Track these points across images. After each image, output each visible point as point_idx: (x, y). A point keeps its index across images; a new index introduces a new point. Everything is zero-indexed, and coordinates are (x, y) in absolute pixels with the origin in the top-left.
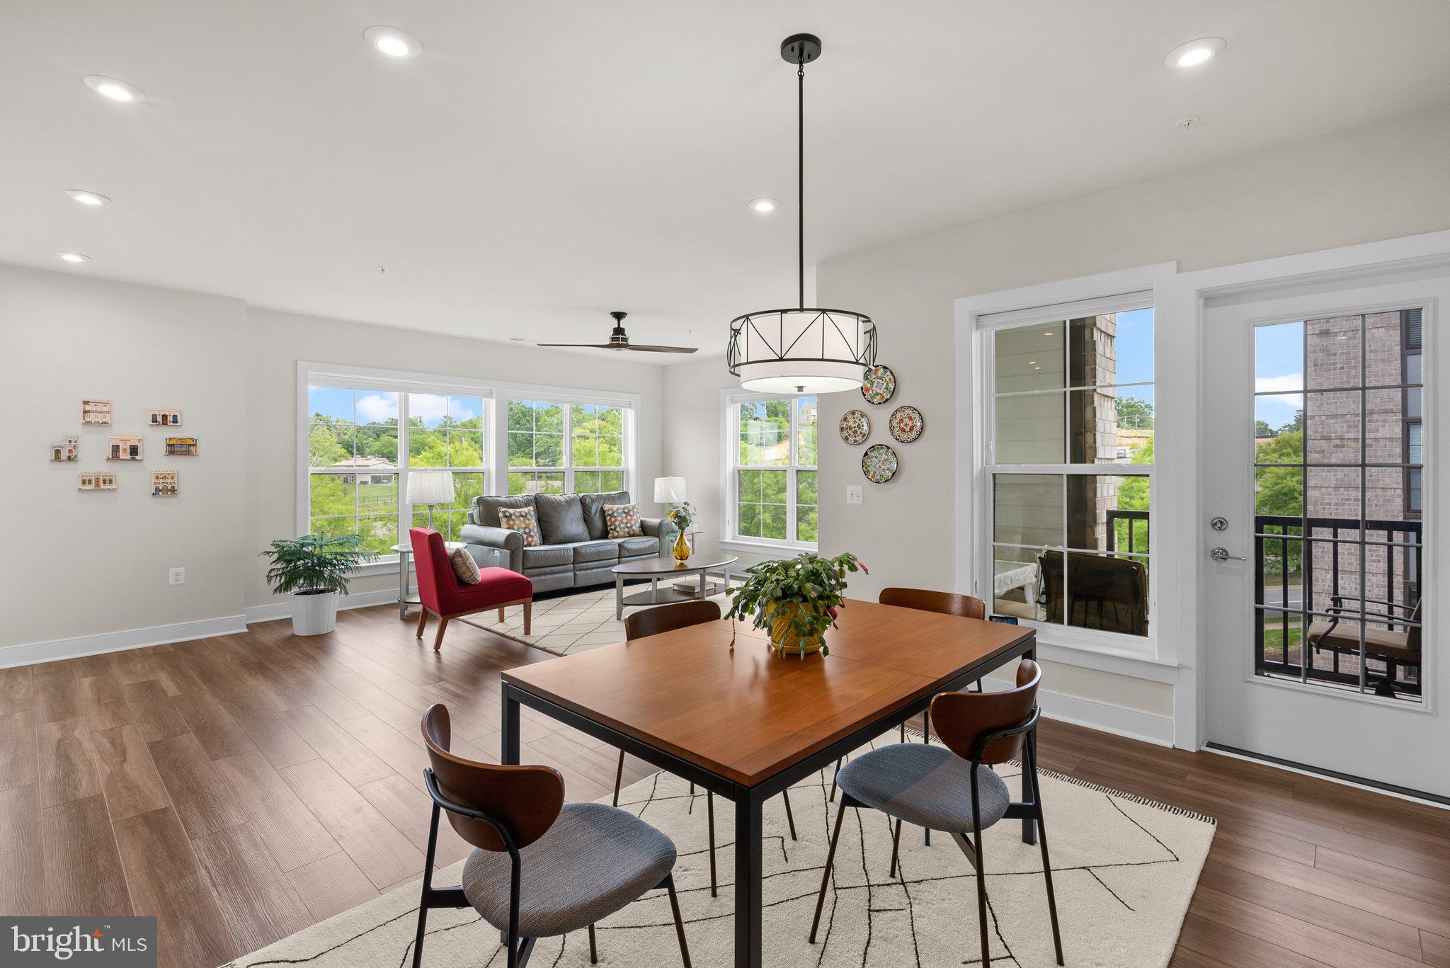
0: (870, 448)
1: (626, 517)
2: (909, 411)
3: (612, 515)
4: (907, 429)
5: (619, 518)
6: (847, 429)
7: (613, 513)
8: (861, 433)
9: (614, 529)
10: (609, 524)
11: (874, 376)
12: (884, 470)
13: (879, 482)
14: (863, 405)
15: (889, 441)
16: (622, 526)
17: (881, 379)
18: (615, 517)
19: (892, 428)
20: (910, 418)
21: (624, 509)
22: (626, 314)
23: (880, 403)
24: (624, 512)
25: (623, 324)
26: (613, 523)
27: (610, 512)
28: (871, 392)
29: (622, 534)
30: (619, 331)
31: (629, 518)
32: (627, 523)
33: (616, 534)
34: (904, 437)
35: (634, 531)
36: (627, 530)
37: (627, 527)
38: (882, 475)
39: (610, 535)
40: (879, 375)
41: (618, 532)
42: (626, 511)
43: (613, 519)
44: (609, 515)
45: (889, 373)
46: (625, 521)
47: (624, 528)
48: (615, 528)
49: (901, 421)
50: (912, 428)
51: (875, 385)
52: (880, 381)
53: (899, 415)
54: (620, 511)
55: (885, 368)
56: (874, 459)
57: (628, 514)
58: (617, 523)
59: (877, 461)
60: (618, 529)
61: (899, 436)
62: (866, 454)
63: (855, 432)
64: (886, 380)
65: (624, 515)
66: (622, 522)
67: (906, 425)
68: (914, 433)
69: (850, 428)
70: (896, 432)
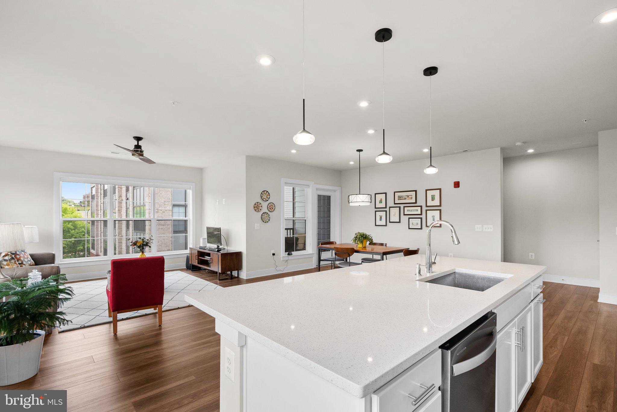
0: (263, 213)
2: (272, 204)
3: (16, 254)
5: (22, 255)
8: (260, 209)
11: (263, 193)
12: (266, 219)
13: (266, 223)
14: (260, 201)
15: (267, 212)
20: (272, 206)
22: (142, 138)
23: (266, 201)
24: (22, 251)
25: (141, 143)
28: (263, 198)
30: (138, 147)
32: (27, 258)
34: (271, 210)
35: (30, 261)
37: (28, 261)
38: (266, 221)
40: (265, 193)
45: (268, 193)
49: (270, 206)
50: (272, 208)
51: (264, 196)
53: (270, 204)
55: (267, 191)
59: (264, 217)
62: (262, 215)
63: (258, 208)
64: (266, 195)
67: (271, 207)
68: (273, 210)
69: (257, 207)
70: (269, 209)
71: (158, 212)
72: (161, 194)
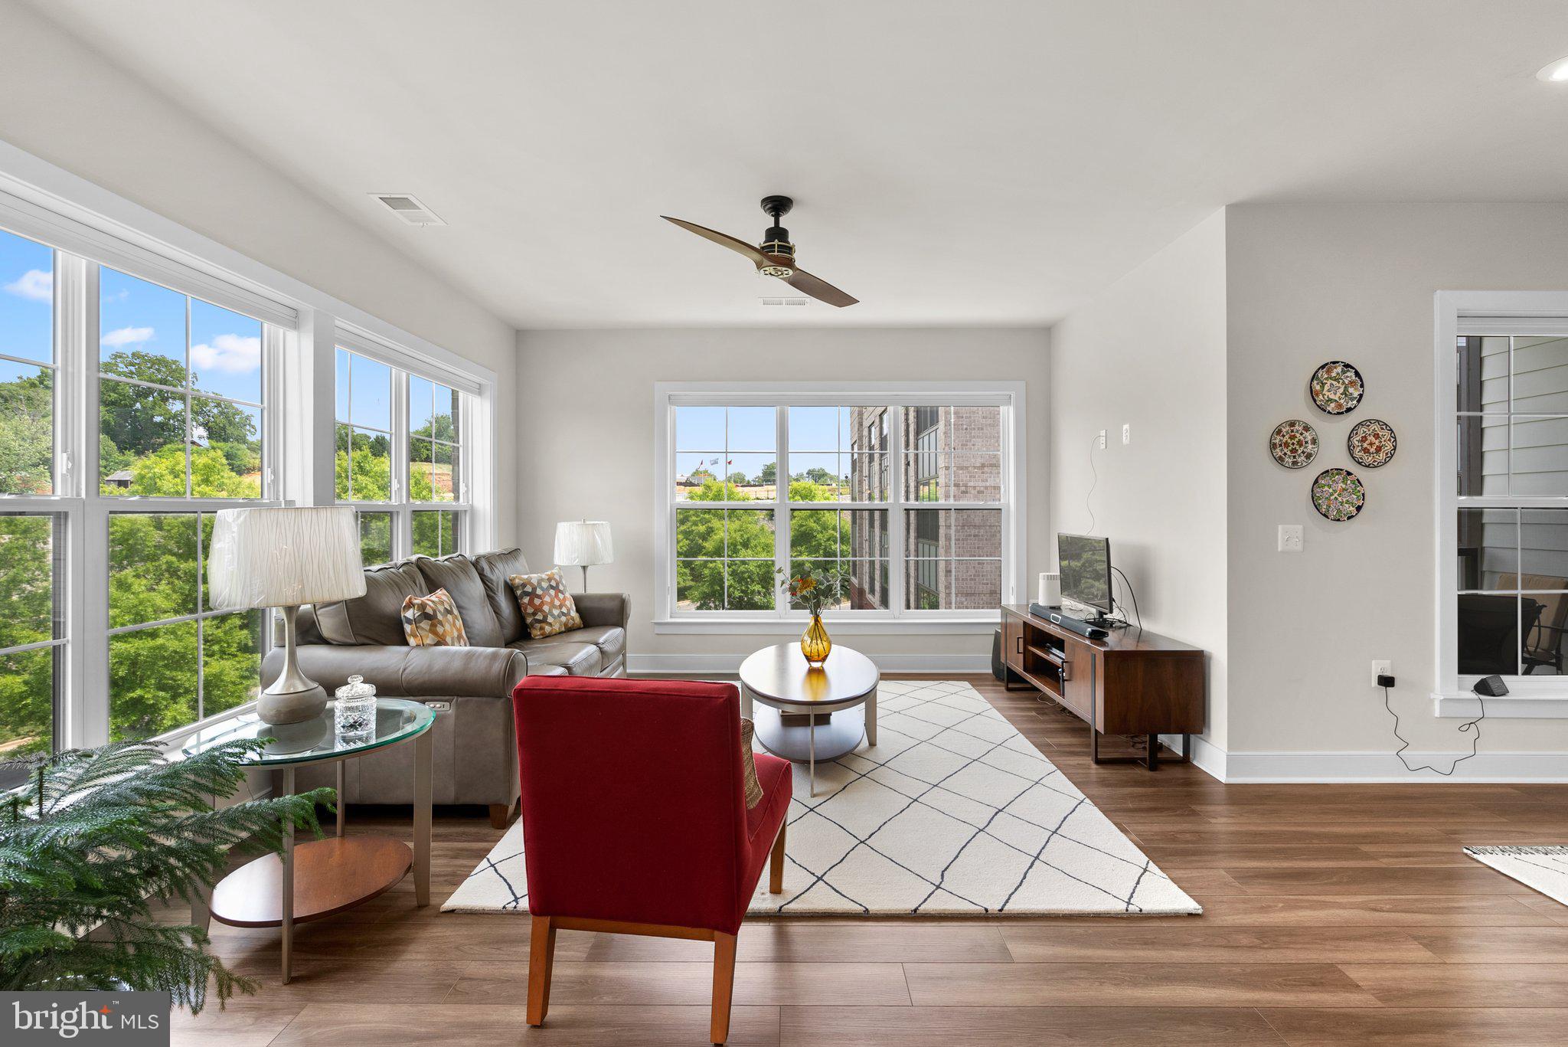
0: (1322, 474)
1: (557, 596)
2: (1375, 427)
3: (533, 595)
4: (1372, 450)
5: (547, 599)
6: (1281, 445)
7: (534, 589)
8: (1303, 452)
9: (544, 621)
10: (530, 610)
11: (1326, 376)
12: (1342, 503)
13: (1339, 520)
14: (1305, 413)
15: (1348, 465)
16: (556, 612)
17: (1337, 380)
18: (539, 597)
19: (1350, 448)
20: (1377, 436)
21: (550, 580)
23: (1338, 413)
24: (552, 587)
26: (538, 609)
27: (529, 589)
28: (1321, 397)
29: (557, 627)
30: (777, 233)
31: (561, 596)
32: (561, 607)
33: (548, 629)
34: (1369, 460)
35: (573, 618)
36: (564, 619)
37: (563, 614)
38: (1339, 511)
39: (536, 633)
40: (1334, 374)
41: (550, 624)
42: (553, 583)
43: (537, 602)
44: (527, 594)
45: (1351, 374)
46: (557, 603)
47: (559, 616)
48: (545, 617)
49: (1364, 439)
50: (1379, 449)
51: (1326, 387)
52: (1334, 383)
53: (1361, 431)
54: (545, 585)
55: (1347, 366)
56: (1326, 488)
57: (556, 588)
58: (546, 608)
59: (1331, 491)
60: (550, 619)
61: (1361, 458)
62: (1316, 481)
63: (1294, 451)
64: (1344, 383)
65: (552, 592)
66: (552, 605)
67: (1371, 444)
68: (1382, 456)
69: (1287, 445)
70: (1358, 453)
71: (967, 492)
72: (973, 445)
